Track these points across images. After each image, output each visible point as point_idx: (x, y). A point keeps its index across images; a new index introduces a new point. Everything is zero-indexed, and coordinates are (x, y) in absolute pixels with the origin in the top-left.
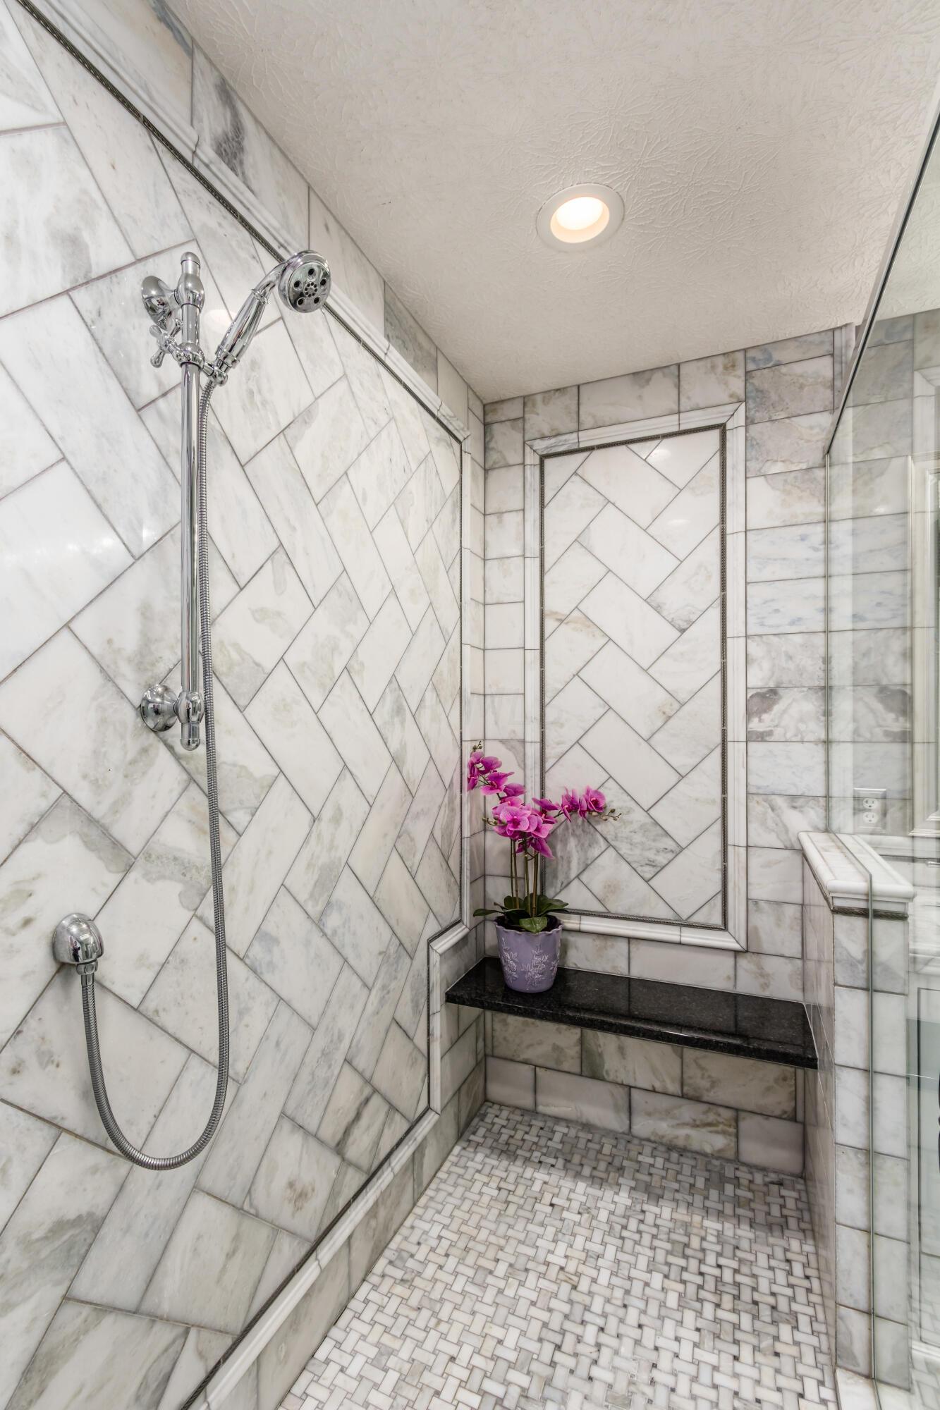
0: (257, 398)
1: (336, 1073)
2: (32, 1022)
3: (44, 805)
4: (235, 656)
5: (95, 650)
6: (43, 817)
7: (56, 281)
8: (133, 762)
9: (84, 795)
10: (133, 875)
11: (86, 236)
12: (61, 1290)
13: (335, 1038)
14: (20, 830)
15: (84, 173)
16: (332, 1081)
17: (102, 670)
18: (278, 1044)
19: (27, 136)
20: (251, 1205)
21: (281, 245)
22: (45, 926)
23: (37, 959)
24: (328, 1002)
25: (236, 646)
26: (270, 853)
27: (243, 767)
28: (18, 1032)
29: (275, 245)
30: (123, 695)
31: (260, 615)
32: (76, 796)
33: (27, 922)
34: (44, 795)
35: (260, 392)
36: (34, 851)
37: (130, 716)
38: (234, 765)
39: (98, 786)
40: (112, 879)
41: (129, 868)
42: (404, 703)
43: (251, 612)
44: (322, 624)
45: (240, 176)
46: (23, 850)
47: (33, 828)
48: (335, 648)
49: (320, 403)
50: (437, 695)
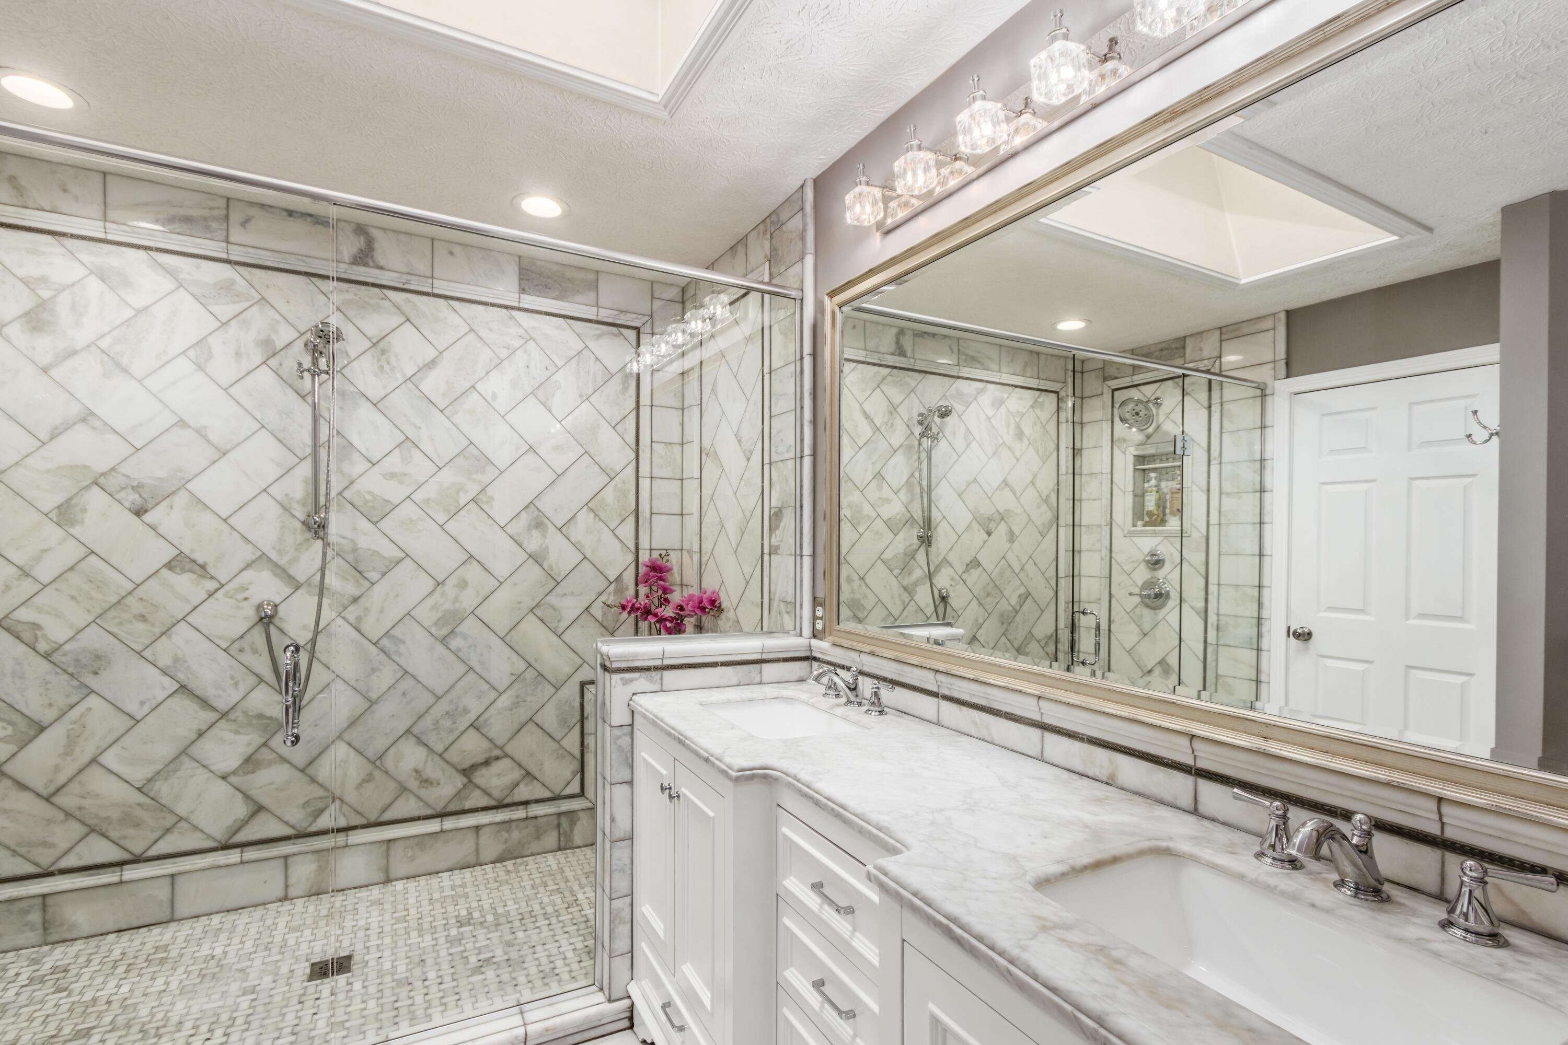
0: (387, 368)
1: (462, 728)
2: (248, 636)
3: (254, 557)
4: (368, 497)
5: (279, 499)
6: (253, 562)
7: (258, 360)
8: (301, 544)
9: (273, 556)
10: (300, 591)
11: (274, 337)
12: (263, 740)
13: (461, 709)
14: (242, 565)
15: (272, 313)
16: (457, 733)
17: (283, 506)
18: (404, 694)
19: (245, 313)
20: (382, 764)
21: (405, 284)
22: (256, 600)
23: (249, 613)
24: (452, 687)
25: (370, 493)
26: (397, 596)
27: (374, 551)
28: (242, 637)
29: (400, 286)
30: (294, 516)
31: (391, 476)
32: (269, 555)
33: (246, 599)
34: (254, 554)
35: (388, 363)
36: (249, 575)
37: (298, 525)
38: (369, 550)
39: (280, 552)
40: (288, 591)
41: (298, 588)
42: (546, 521)
43: (383, 476)
44: (447, 477)
45: (371, 264)
46: (245, 572)
47: (248, 566)
48: (460, 488)
49: (445, 354)
50: (596, 515)
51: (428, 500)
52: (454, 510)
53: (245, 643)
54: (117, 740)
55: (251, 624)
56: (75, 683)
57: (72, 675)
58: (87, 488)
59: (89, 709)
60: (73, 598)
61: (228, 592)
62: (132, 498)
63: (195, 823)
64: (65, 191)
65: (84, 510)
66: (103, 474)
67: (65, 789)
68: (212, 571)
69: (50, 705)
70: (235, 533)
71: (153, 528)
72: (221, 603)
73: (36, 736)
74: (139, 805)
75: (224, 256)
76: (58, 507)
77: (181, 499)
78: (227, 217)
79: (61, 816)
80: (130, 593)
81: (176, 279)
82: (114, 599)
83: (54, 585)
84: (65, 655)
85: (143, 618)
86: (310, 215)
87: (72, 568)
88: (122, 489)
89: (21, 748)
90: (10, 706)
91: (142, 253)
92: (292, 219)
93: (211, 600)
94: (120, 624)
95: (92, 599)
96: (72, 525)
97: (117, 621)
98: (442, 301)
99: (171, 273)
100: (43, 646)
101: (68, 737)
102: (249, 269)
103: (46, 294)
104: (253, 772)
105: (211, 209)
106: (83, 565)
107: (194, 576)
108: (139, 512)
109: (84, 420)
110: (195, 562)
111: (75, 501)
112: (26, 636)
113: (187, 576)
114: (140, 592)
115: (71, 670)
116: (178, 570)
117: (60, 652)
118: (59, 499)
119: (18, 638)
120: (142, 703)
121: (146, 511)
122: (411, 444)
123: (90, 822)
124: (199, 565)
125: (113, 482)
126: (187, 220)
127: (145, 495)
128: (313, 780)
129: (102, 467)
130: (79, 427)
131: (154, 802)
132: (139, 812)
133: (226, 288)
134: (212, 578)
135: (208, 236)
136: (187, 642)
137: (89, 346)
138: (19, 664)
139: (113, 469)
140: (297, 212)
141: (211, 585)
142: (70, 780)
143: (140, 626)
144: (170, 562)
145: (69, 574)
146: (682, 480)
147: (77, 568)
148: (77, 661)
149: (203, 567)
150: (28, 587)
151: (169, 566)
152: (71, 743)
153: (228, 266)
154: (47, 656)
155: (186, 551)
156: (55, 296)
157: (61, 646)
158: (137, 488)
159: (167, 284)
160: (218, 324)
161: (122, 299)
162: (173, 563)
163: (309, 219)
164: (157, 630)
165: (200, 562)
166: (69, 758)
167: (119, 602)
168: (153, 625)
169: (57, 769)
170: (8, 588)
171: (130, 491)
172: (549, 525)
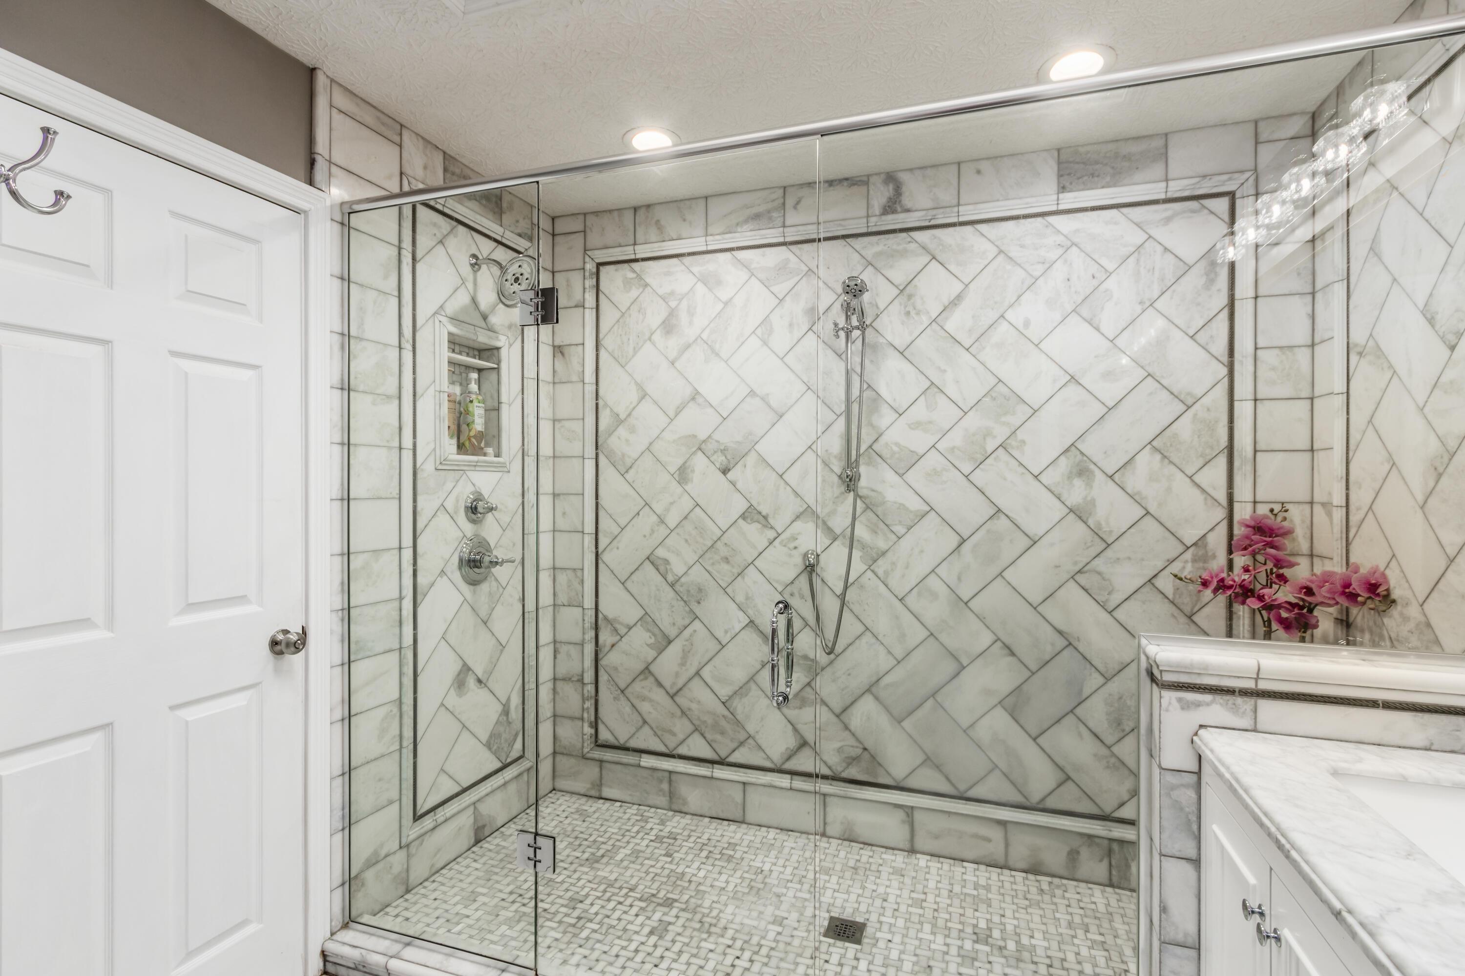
0: (913, 313)
2: (797, 582)
3: (801, 510)
4: (895, 449)
5: (821, 455)
6: (802, 513)
7: (805, 328)
8: (837, 497)
9: (816, 508)
10: (836, 543)
11: (817, 303)
12: (807, 680)
14: (793, 517)
15: (816, 281)
17: (824, 461)
19: (796, 286)
21: (930, 220)
22: (803, 549)
23: (797, 561)
25: (897, 444)
26: (922, 551)
27: (901, 504)
28: (792, 583)
29: (927, 224)
30: (833, 471)
31: (915, 426)
32: (813, 508)
33: (795, 548)
34: (801, 506)
35: (915, 308)
36: (798, 525)
37: (836, 479)
38: (895, 503)
39: (821, 505)
40: (828, 542)
41: (835, 539)
42: (1092, 467)
43: (909, 425)
44: (973, 421)
45: (899, 209)
46: (795, 524)
47: (798, 517)
48: (987, 434)
49: (971, 286)
50: (1164, 457)
51: (953, 448)
52: (980, 458)
53: (794, 588)
54: (711, 660)
55: (799, 571)
56: (687, 609)
57: (685, 602)
58: (694, 453)
59: (695, 631)
60: (686, 541)
61: (783, 541)
62: (720, 459)
63: (760, 743)
64: (684, 220)
65: (693, 471)
66: (704, 441)
67: (682, 692)
68: (771, 521)
69: (674, 624)
70: (788, 488)
71: (733, 484)
72: (777, 551)
73: (666, 647)
74: (724, 716)
75: (781, 240)
76: (679, 469)
77: (751, 459)
78: (784, 204)
79: (679, 713)
80: (719, 539)
81: (749, 270)
82: (709, 543)
83: (676, 531)
84: (682, 586)
85: (726, 560)
86: (847, 179)
87: (686, 518)
88: (715, 452)
89: (659, 655)
90: (654, 621)
91: (728, 255)
92: (832, 188)
93: (771, 547)
94: (713, 564)
95: (697, 542)
96: (686, 483)
97: (711, 561)
98: (968, 229)
99: (745, 265)
100: (670, 578)
101: (683, 650)
102: (800, 246)
103: (673, 304)
104: (801, 708)
105: (774, 200)
106: (692, 515)
107: (760, 526)
108: (725, 471)
109: (693, 399)
110: (760, 513)
111: (688, 464)
112: (662, 568)
113: (756, 526)
114: (725, 539)
115: (685, 598)
116: (749, 521)
117: (679, 583)
118: (680, 462)
119: (657, 569)
120: (726, 632)
121: (729, 470)
122: (936, 390)
123: (695, 722)
124: (763, 517)
125: (710, 447)
126: (757, 217)
127: (729, 457)
128: (848, 729)
129: (703, 436)
130: (691, 404)
131: (733, 717)
132: (724, 723)
133: (782, 268)
134: (772, 528)
135: (771, 226)
136: (755, 582)
137: (696, 339)
138: (658, 590)
139: (710, 437)
140: (836, 180)
141: (771, 534)
142: (684, 685)
143: (725, 567)
144: (744, 514)
145: (684, 522)
146: (1312, 399)
147: (689, 517)
148: (688, 591)
149: (765, 518)
150: (663, 531)
151: (743, 516)
152: (686, 655)
153: (784, 248)
154: (672, 585)
155: (755, 504)
156: (678, 304)
157: (680, 578)
158: (724, 451)
159: (744, 275)
160: (778, 301)
161: (716, 296)
162: (746, 514)
163: (845, 183)
164: (736, 571)
165: (764, 513)
166: (684, 668)
167: (712, 546)
168: (733, 567)
169: (677, 675)
170: (653, 531)
171: (720, 453)
172: (1097, 472)
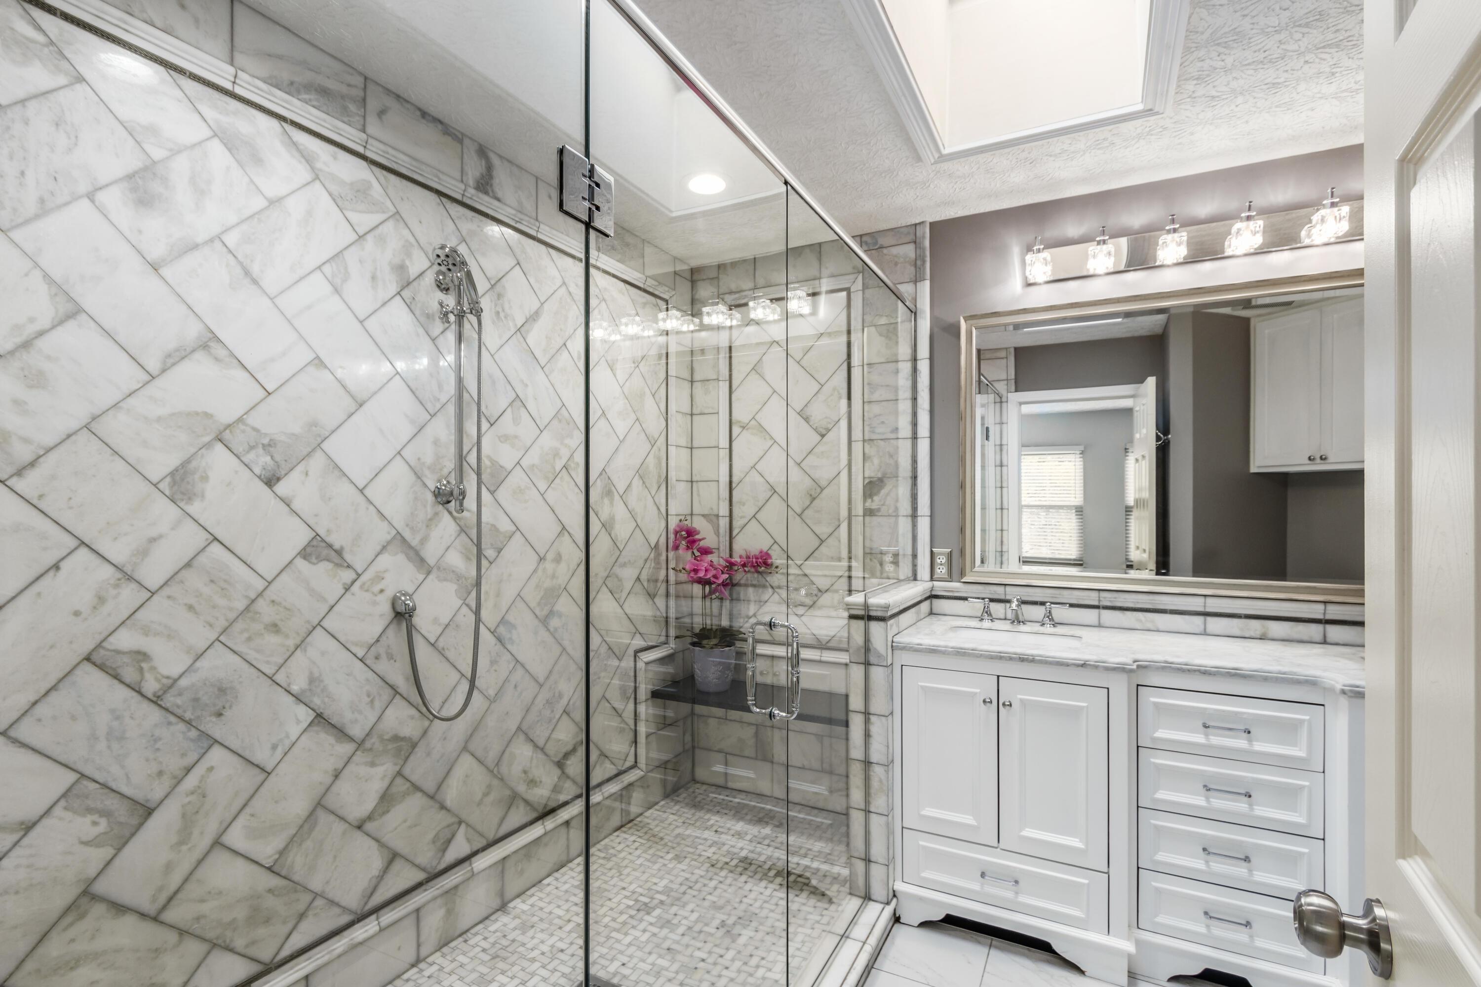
0: (502, 315)
1: (557, 716)
2: (384, 638)
3: (389, 537)
4: (488, 463)
5: (412, 464)
6: (389, 543)
7: (393, 288)
8: (431, 519)
9: (407, 535)
10: (431, 577)
11: (408, 263)
12: (397, 768)
13: (557, 695)
14: (379, 548)
15: (406, 232)
16: (555, 721)
17: (416, 473)
18: (516, 687)
19: (381, 227)
20: (499, 772)
21: (517, 222)
22: (390, 593)
23: (385, 608)
24: (551, 672)
25: (489, 458)
26: (510, 575)
27: (496, 527)
28: (378, 641)
30: (425, 486)
31: (503, 438)
32: (404, 535)
33: (382, 591)
34: (389, 533)
35: (503, 310)
36: (383, 561)
37: (430, 497)
38: (488, 524)
39: (413, 530)
40: (421, 577)
41: (429, 573)
42: (613, 488)
43: (499, 438)
44: (547, 441)
45: (491, 194)
46: (380, 558)
47: (384, 548)
48: (556, 454)
49: (545, 305)
50: (644, 482)
51: (533, 465)
52: (552, 477)
53: (381, 649)
54: (245, 805)
55: (387, 622)
56: (193, 733)
57: (189, 723)
58: (208, 446)
59: (211, 769)
60: (190, 608)
61: (364, 584)
62: (262, 461)
63: (330, 896)
64: (183, 7)
65: (205, 478)
66: (228, 426)
67: (180, 896)
68: (348, 557)
69: (160, 773)
70: (371, 508)
71: (286, 502)
72: (358, 599)
73: (141, 825)
74: (270, 891)
75: (360, 149)
76: (172, 474)
77: (317, 462)
78: (364, 100)
79: (172, 937)
80: (260, 595)
81: (313, 168)
82: (240, 605)
83: (166, 591)
84: (180, 694)
85: (274, 628)
86: (441, 122)
87: (188, 565)
88: (251, 448)
89: (119, 850)
90: (105, 786)
91: (274, 123)
92: (424, 121)
93: (348, 595)
94: (249, 639)
95: (214, 607)
96: (190, 500)
97: (246, 635)
98: (543, 247)
99: (308, 159)
100: (151, 686)
101: (184, 816)
102: (384, 172)
103: (157, 154)
104: (388, 811)
105: (349, 85)
106: (202, 559)
107: (330, 566)
108: (271, 481)
109: (205, 347)
110: (330, 546)
111: (194, 464)
112: (129, 674)
113: (325, 566)
114: (271, 593)
115: (188, 715)
116: (314, 560)
117: (173, 691)
118: (172, 461)
119: (116, 677)
120: (274, 747)
121: (278, 479)
122: (520, 403)
123: (210, 935)
124: (336, 551)
125: (238, 440)
126: (324, 92)
127: (278, 458)
128: (443, 807)
129: (226, 416)
130: (199, 355)
131: (287, 882)
132: (271, 902)
133: (361, 191)
134: (349, 566)
135: (346, 119)
136: (323, 654)
137: (211, 240)
138: (118, 718)
139: (240, 420)
140: (429, 115)
141: (347, 576)
142: (186, 880)
143: (273, 640)
144: (304, 549)
145: (184, 573)
147: (195, 563)
148: (196, 700)
149: (339, 553)
150: (129, 596)
151: (305, 554)
152: (188, 821)
153: (363, 163)
154: (156, 700)
155: (322, 533)
156: (168, 158)
157: (176, 681)
158: (269, 447)
159: (303, 174)
160: (355, 237)
161: (252, 181)
162: (309, 550)
163: (440, 126)
164: (291, 643)
165: (337, 546)
166: (184, 848)
167: (247, 608)
168: (287, 636)
169: (169, 868)
170: (101, 600)
171: (260, 450)
172: (616, 493)
